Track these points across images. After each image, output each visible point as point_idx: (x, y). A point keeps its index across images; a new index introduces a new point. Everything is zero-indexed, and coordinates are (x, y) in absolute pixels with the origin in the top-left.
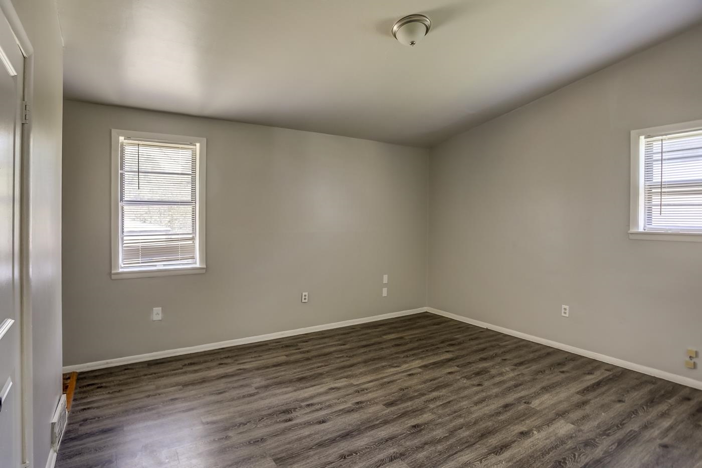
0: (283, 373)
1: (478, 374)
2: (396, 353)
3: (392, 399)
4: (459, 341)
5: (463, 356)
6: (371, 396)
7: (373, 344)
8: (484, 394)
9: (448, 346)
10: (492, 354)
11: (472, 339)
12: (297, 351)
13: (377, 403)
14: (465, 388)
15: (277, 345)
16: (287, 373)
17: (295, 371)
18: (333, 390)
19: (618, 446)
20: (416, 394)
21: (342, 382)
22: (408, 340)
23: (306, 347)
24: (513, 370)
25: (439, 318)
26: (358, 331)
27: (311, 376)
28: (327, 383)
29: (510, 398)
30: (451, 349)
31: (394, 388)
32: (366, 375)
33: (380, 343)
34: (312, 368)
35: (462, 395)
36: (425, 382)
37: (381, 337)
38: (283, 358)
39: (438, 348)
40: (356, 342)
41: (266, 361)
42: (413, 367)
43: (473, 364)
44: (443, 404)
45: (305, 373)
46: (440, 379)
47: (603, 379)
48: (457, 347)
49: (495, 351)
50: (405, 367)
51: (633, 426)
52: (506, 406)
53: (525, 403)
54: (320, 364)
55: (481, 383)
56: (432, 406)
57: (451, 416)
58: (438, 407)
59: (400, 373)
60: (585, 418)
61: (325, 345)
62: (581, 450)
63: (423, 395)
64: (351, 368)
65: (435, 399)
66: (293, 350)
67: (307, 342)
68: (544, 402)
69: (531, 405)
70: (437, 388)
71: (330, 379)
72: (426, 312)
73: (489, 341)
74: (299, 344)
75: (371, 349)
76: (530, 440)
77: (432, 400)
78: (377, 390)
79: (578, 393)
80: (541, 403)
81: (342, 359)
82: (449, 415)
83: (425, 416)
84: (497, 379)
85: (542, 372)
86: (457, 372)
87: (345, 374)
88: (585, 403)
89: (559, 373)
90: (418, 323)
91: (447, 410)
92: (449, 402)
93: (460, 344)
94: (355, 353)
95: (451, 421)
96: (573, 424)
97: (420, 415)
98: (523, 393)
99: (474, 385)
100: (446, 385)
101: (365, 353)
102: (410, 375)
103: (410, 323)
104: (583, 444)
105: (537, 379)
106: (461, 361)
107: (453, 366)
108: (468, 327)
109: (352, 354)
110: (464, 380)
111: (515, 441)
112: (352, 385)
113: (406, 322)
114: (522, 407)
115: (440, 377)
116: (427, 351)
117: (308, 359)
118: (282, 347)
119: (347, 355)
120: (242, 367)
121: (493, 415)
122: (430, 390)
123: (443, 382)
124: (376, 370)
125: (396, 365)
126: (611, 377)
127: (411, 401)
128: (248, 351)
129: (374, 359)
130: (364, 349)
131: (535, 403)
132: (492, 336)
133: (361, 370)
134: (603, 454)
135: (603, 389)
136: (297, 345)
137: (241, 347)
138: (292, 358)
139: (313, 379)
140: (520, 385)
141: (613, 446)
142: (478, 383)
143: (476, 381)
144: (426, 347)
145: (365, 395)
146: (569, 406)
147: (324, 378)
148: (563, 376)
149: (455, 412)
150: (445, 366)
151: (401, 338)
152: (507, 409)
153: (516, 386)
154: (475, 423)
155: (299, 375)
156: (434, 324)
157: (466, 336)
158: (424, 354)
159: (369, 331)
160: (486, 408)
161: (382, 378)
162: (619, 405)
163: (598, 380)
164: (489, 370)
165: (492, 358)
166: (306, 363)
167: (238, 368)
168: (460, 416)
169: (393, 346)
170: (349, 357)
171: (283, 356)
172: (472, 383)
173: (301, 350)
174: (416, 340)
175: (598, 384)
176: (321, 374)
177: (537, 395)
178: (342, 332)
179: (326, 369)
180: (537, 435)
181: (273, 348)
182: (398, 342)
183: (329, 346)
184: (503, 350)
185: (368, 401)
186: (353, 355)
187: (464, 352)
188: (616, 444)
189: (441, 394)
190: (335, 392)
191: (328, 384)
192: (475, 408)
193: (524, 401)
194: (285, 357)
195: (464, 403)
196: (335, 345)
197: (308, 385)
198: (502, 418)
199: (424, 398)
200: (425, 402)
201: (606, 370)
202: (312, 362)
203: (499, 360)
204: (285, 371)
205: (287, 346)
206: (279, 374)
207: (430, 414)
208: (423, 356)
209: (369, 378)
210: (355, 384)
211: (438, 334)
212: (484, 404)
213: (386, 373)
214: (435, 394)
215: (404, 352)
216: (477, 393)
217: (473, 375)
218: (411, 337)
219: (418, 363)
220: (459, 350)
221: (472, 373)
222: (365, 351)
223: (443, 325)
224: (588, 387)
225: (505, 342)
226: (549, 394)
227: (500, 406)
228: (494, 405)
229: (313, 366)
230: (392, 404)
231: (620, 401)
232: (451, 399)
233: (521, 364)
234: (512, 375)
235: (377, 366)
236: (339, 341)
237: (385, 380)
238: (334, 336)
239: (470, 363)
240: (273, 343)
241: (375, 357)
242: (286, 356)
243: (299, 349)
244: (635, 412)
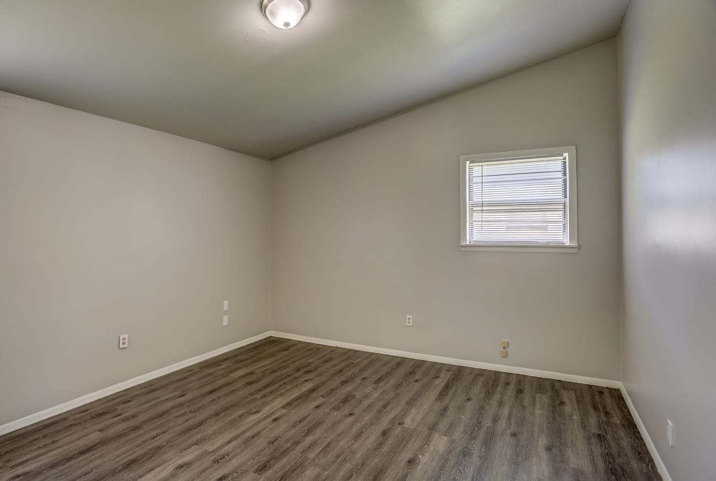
0: (98, 462)
1: (345, 401)
2: (252, 394)
3: (263, 459)
4: (314, 365)
5: (324, 383)
6: (235, 463)
7: (220, 388)
8: (359, 425)
9: (305, 374)
10: (350, 375)
11: (326, 361)
12: (116, 419)
13: (246, 472)
14: (339, 422)
15: (82, 417)
16: (106, 459)
17: (118, 452)
18: (182, 469)
19: (486, 447)
20: (289, 445)
21: (192, 453)
22: (259, 375)
23: (129, 410)
24: (375, 389)
25: (285, 342)
26: (196, 373)
27: (144, 455)
28: (171, 459)
29: (384, 423)
30: (308, 377)
31: (261, 442)
32: (222, 433)
33: (228, 384)
34: (145, 442)
35: (338, 432)
36: (294, 426)
37: (227, 376)
38: (95, 436)
39: (296, 378)
40: (197, 388)
41: (65, 448)
42: (275, 409)
43: (337, 391)
44: (322, 450)
45: (134, 452)
46: (310, 418)
47: (449, 380)
48: (315, 374)
49: (352, 371)
50: (266, 410)
51: (487, 423)
52: (384, 433)
53: (399, 424)
54: (155, 433)
55: (351, 412)
56: (311, 456)
57: (336, 463)
58: (318, 455)
59: (262, 420)
60: (452, 425)
61: (157, 401)
62: (463, 464)
63: (297, 443)
64: (200, 428)
65: (312, 445)
66: (109, 419)
67: (129, 401)
68: (415, 417)
69: (405, 426)
70: (309, 431)
71: (173, 452)
72: (271, 337)
73: (343, 361)
74: (118, 407)
75: (220, 394)
76: (419, 468)
77: (309, 447)
78: (241, 452)
79: (436, 400)
80: (413, 420)
81: (185, 418)
82: (333, 462)
83: (308, 472)
84: (366, 403)
85: (399, 385)
86: (324, 403)
87: (194, 439)
88: (445, 409)
89: (414, 383)
90: (265, 351)
91: (330, 457)
92: (328, 445)
93: (316, 368)
94: (200, 405)
95: (338, 470)
96: (445, 435)
97: (303, 473)
98: (393, 414)
99: (346, 416)
100: (318, 424)
101: (215, 402)
102: (274, 420)
103: (256, 352)
104: (462, 455)
105: (399, 394)
106: (323, 390)
107: (318, 398)
108: (318, 348)
109: (196, 407)
110: (334, 413)
111: (407, 475)
112: (206, 454)
113: (251, 352)
114: (398, 429)
115: (309, 415)
116: (285, 384)
117: (136, 428)
118: (92, 418)
119: (190, 409)
120: (20, 470)
121: (376, 449)
122: (303, 434)
123: (313, 420)
124: (233, 424)
125: (255, 410)
126: (453, 377)
127: (285, 456)
128: (31, 438)
129: (227, 409)
130: (210, 396)
131: (408, 422)
132: (344, 354)
133: (213, 428)
134: (480, 461)
135: (452, 390)
136: (116, 410)
137: (17, 434)
138: (111, 432)
139: (148, 459)
140: (388, 404)
141: (483, 448)
142: (349, 413)
143: (346, 410)
144: (282, 379)
145: (228, 464)
146: (435, 417)
147: (165, 453)
148: (418, 385)
149: (338, 456)
150: (309, 399)
151: (252, 373)
152: (386, 436)
153: (385, 407)
154: (363, 464)
155: (126, 457)
156: (283, 350)
157: (318, 359)
158: (283, 389)
159: (212, 370)
160: (367, 442)
161: (243, 433)
162: (470, 404)
163: (445, 383)
164: (354, 394)
165: (352, 379)
166: (133, 435)
167: (12, 475)
168: (345, 460)
169: (245, 386)
170: (194, 412)
171: (95, 431)
172: (343, 414)
173: (122, 416)
174: (269, 372)
175: (447, 387)
176: (159, 448)
177: (405, 412)
178: (177, 378)
179: (166, 437)
180: (424, 459)
181: (76, 423)
182: (250, 379)
183: (162, 401)
184: (359, 368)
185: (234, 472)
186: (198, 409)
187: (323, 378)
188: (484, 446)
189: (316, 436)
190: (186, 472)
191: (173, 461)
192: (356, 445)
193: (397, 422)
194: (98, 433)
195: (344, 442)
196: (171, 399)
197: (142, 470)
198: (385, 448)
199: (299, 448)
200: (303, 452)
201: (447, 371)
202: (141, 431)
203: (358, 380)
204: (100, 457)
205: (100, 415)
206: (91, 466)
207: (313, 468)
208: (283, 391)
209: (227, 437)
210: (210, 450)
211: (291, 360)
212: (364, 436)
213: (247, 424)
214: (310, 439)
215: (260, 390)
216: (352, 425)
217: (341, 404)
218: (263, 369)
219: (279, 402)
220: (317, 376)
221: (339, 401)
222: (212, 399)
223: (292, 349)
224: (441, 392)
225: (357, 358)
226: (415, 409)
227: (378, 434)
228: (374, 435)
229: (145, 438)
230: (265, 466)
231: (469, 399)
232: (329, 440)
233: (380, 380)
234: (376, 395)
235: (233, 417)
236: (176, 391)
237: (248, 434)
238: (167, 385)
239: (333, 390)
240: (75, 414)
241: (227, 405)
242: (101, 430)
243: (119, 415)
244: (482, 408)
